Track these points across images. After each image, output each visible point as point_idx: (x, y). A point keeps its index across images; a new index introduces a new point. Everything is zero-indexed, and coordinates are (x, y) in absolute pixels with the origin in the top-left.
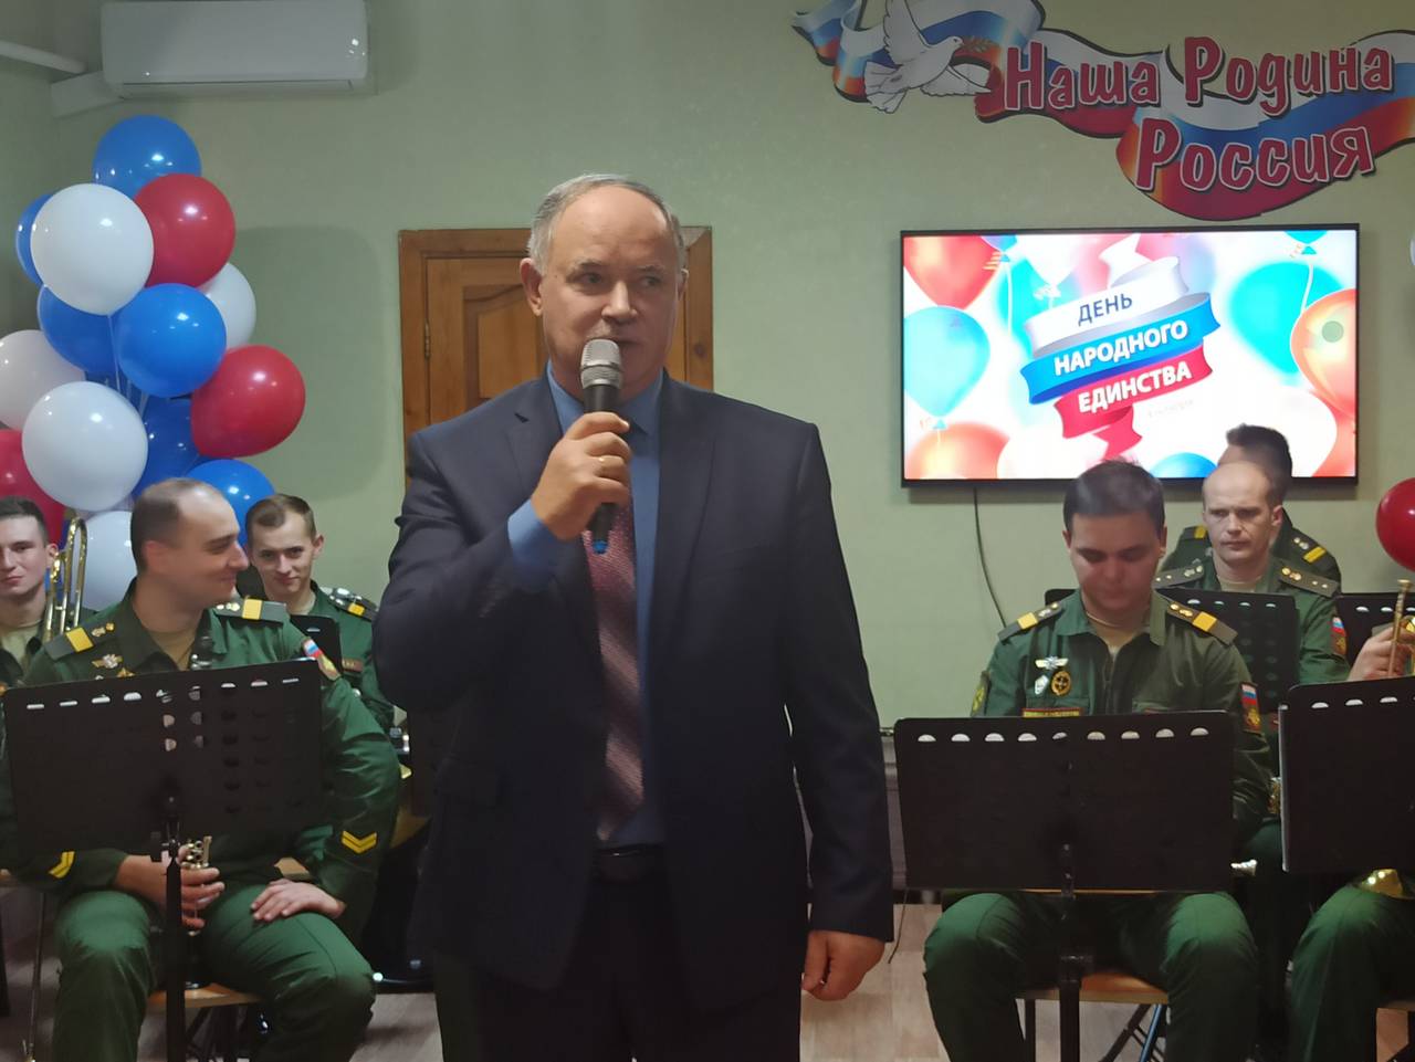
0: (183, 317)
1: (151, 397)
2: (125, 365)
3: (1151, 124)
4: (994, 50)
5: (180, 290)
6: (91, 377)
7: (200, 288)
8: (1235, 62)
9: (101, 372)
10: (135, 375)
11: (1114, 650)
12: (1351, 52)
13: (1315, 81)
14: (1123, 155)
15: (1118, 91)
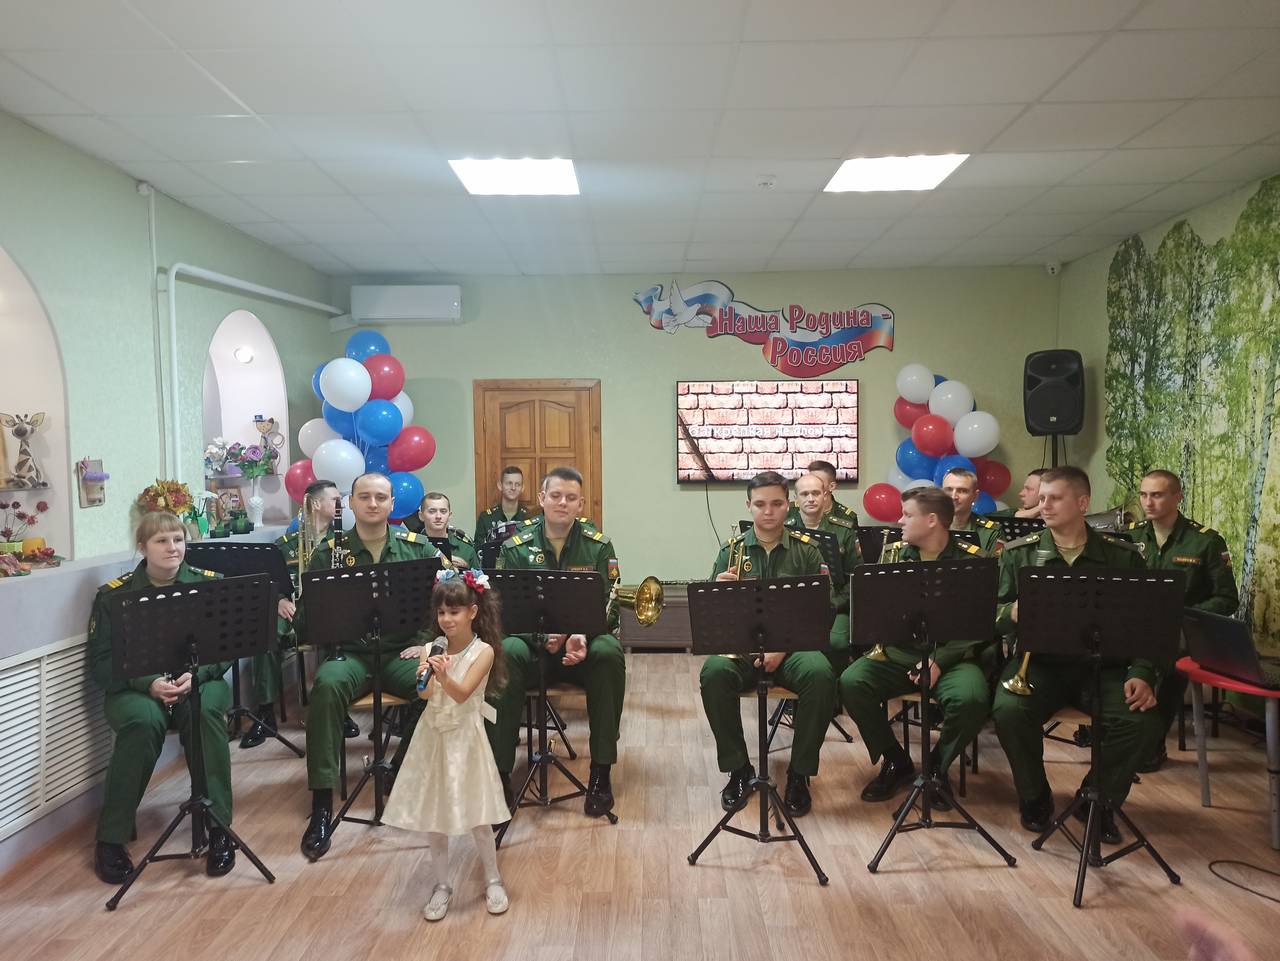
0: (385, 413)
1: (370, 447)
2: (360, 433)
3: (776, 339)
4: (713, 308)
5: (383, 402)
6: (345, 438)
7: (391, 401)
8: (809, 315)
9: (349, 436)
10: (363, 436)
11: (768, 553)
12: (855, 311)
13: (841, 322)
14: (764, 351)
15: (763, 326)
